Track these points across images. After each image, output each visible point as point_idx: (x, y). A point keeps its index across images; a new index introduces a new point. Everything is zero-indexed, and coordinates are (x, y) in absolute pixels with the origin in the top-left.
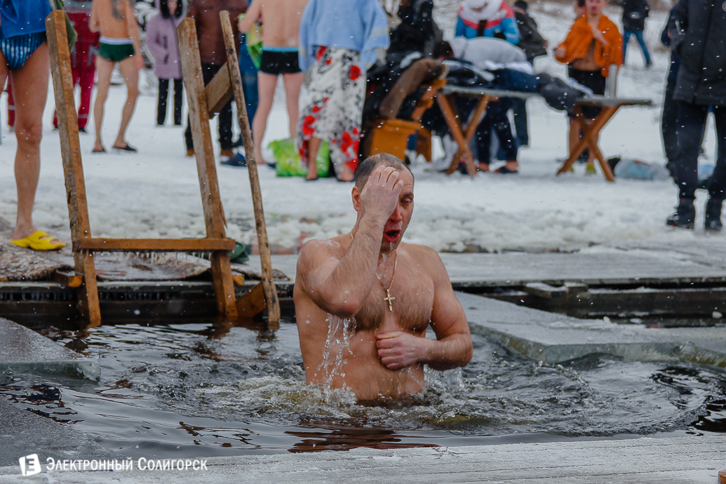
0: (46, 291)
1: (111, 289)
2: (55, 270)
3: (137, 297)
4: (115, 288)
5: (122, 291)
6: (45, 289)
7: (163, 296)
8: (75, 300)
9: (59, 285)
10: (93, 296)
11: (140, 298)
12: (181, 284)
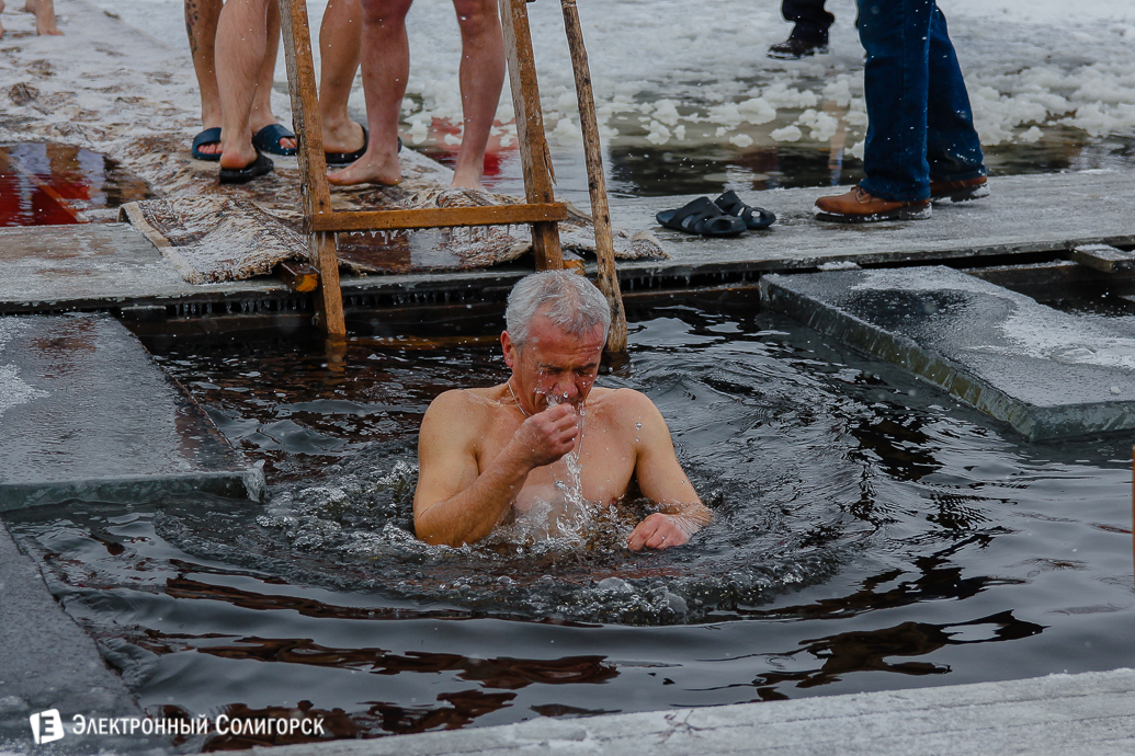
0: (264, 298)
1: (369, 289)
2: (279, 263)
3: (412, 297)
4: (375, 288)
5: (387, 292)
6: (262, 294)
7: (454, 297)
8: (310, 309)
9: (285, 287)
10: (335, 306)
11: (418, 301)
12: (484, 275)
